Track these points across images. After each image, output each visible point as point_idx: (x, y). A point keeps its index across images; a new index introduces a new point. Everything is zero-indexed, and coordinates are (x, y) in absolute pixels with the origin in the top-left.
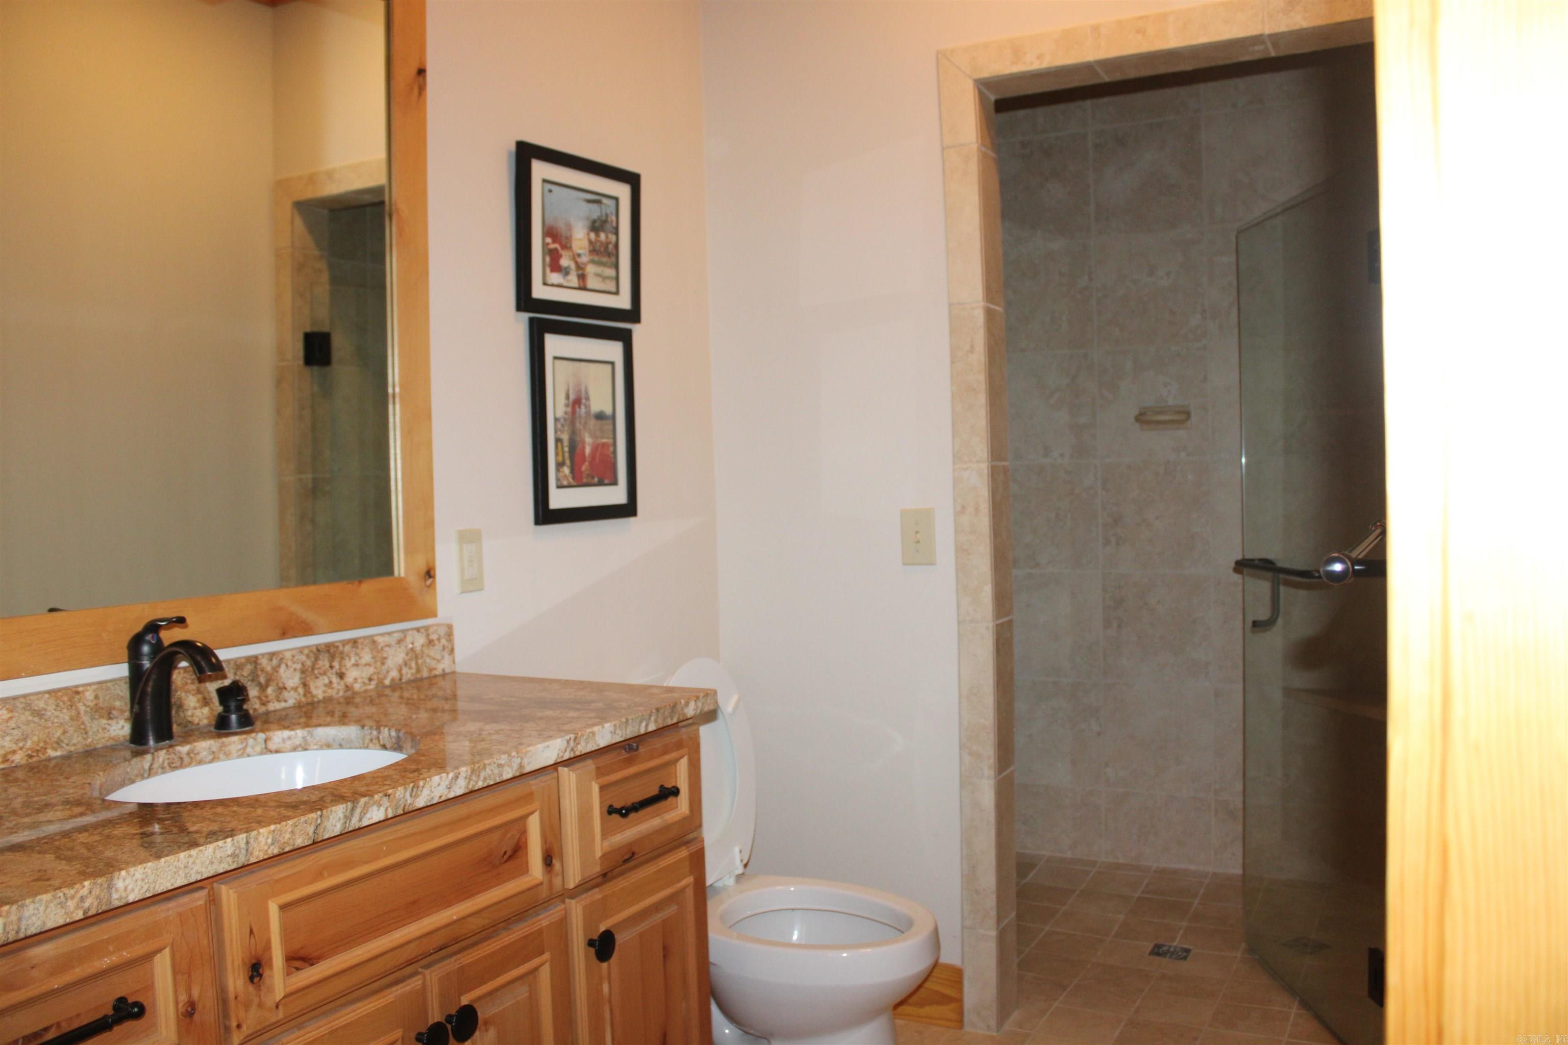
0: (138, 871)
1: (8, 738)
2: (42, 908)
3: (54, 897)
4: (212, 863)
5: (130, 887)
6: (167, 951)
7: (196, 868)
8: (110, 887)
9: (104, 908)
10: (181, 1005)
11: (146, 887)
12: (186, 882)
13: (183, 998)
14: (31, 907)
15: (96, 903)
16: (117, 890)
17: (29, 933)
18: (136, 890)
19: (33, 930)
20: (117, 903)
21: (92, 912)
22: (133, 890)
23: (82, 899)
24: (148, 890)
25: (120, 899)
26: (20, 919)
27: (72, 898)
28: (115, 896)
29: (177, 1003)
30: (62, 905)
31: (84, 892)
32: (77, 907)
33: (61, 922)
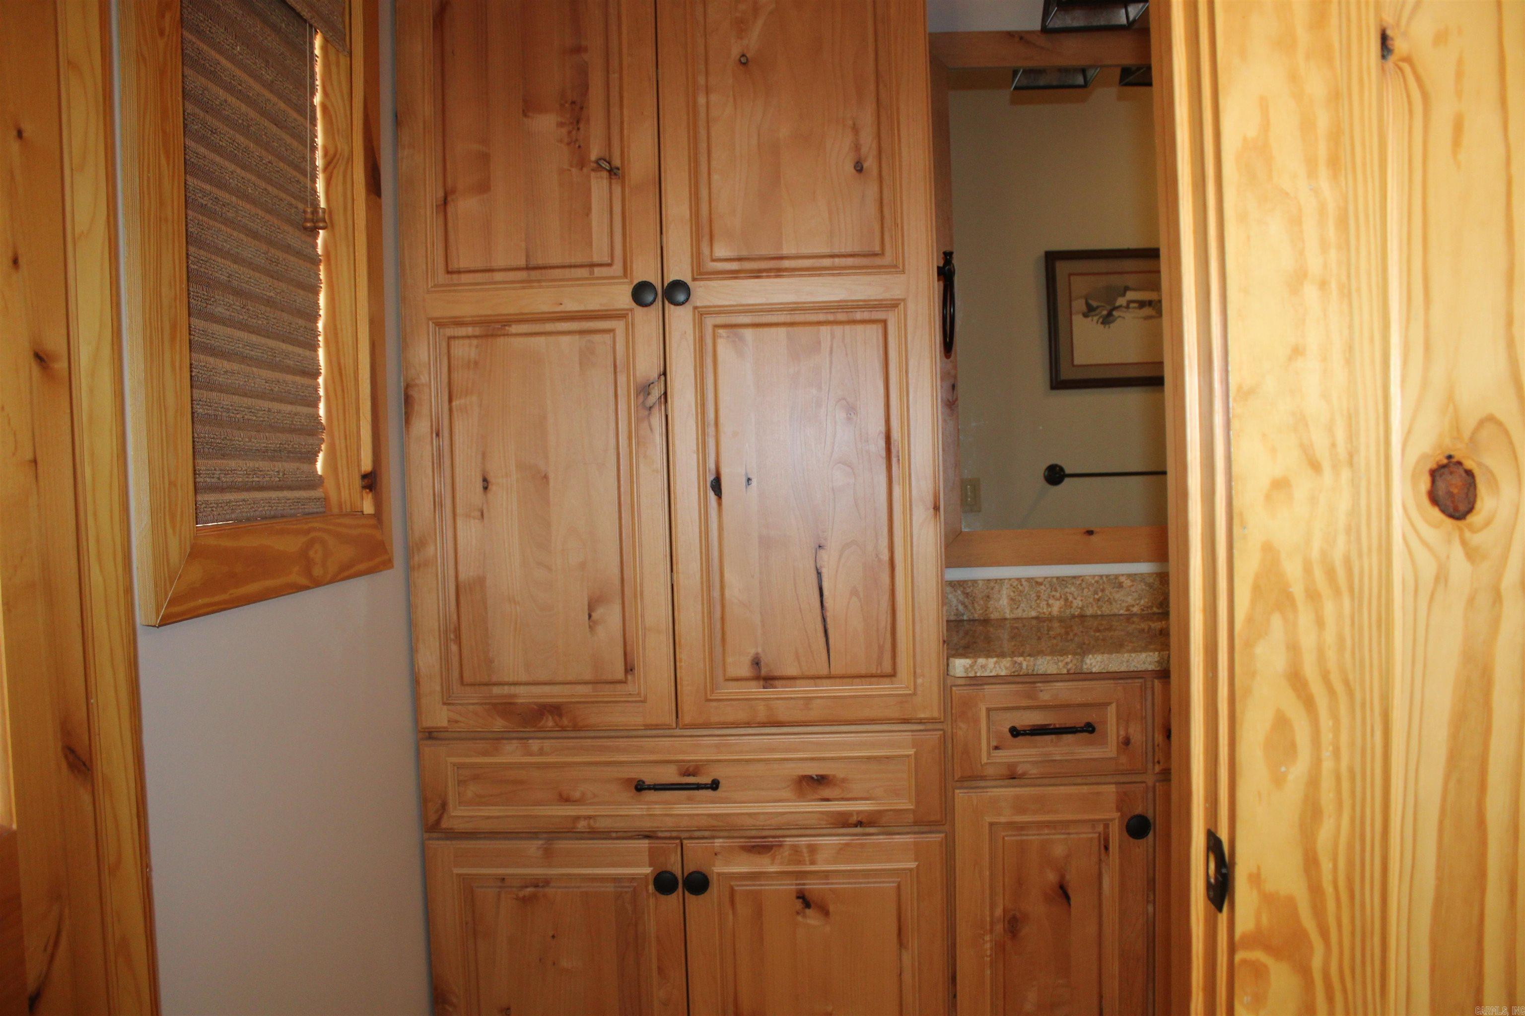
0: (1099, 657)
1: (1130, 597)
2: (1046, 663)
3: (1052, 659)
4: (1144, 663)
5: (1093, 664)
6: (1114, 706)
7: (1134, 664)
8: (1082, 661)
9: (1078, 671)
10: (1120, 738)
11: (1103, 666)
12: (1127, 670)
13: (1122, 733)
14: (1040, 660)
15: (1074, 668)
16: (1086, 664)
17: (1039, 673)
18: (1097, 667)
19: (1040, 672)
20: (1085, 671)
21: (1072, 671)
22: (1095, 666)
23: (1067, 663)
24: (1104, 668)
25: (1087, 669)
26: (1034, 665)
27: (1062, 661)
28: (1085, 667)
29: (1118, 737)
30: (1056, 664)
31: (1068, 660)
32: (1064, 667)
33: (1055, 672)
